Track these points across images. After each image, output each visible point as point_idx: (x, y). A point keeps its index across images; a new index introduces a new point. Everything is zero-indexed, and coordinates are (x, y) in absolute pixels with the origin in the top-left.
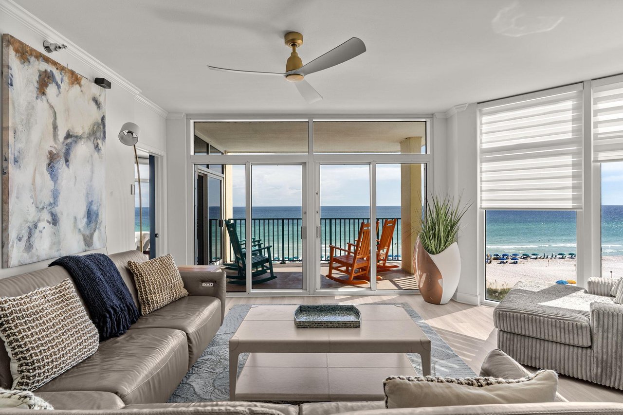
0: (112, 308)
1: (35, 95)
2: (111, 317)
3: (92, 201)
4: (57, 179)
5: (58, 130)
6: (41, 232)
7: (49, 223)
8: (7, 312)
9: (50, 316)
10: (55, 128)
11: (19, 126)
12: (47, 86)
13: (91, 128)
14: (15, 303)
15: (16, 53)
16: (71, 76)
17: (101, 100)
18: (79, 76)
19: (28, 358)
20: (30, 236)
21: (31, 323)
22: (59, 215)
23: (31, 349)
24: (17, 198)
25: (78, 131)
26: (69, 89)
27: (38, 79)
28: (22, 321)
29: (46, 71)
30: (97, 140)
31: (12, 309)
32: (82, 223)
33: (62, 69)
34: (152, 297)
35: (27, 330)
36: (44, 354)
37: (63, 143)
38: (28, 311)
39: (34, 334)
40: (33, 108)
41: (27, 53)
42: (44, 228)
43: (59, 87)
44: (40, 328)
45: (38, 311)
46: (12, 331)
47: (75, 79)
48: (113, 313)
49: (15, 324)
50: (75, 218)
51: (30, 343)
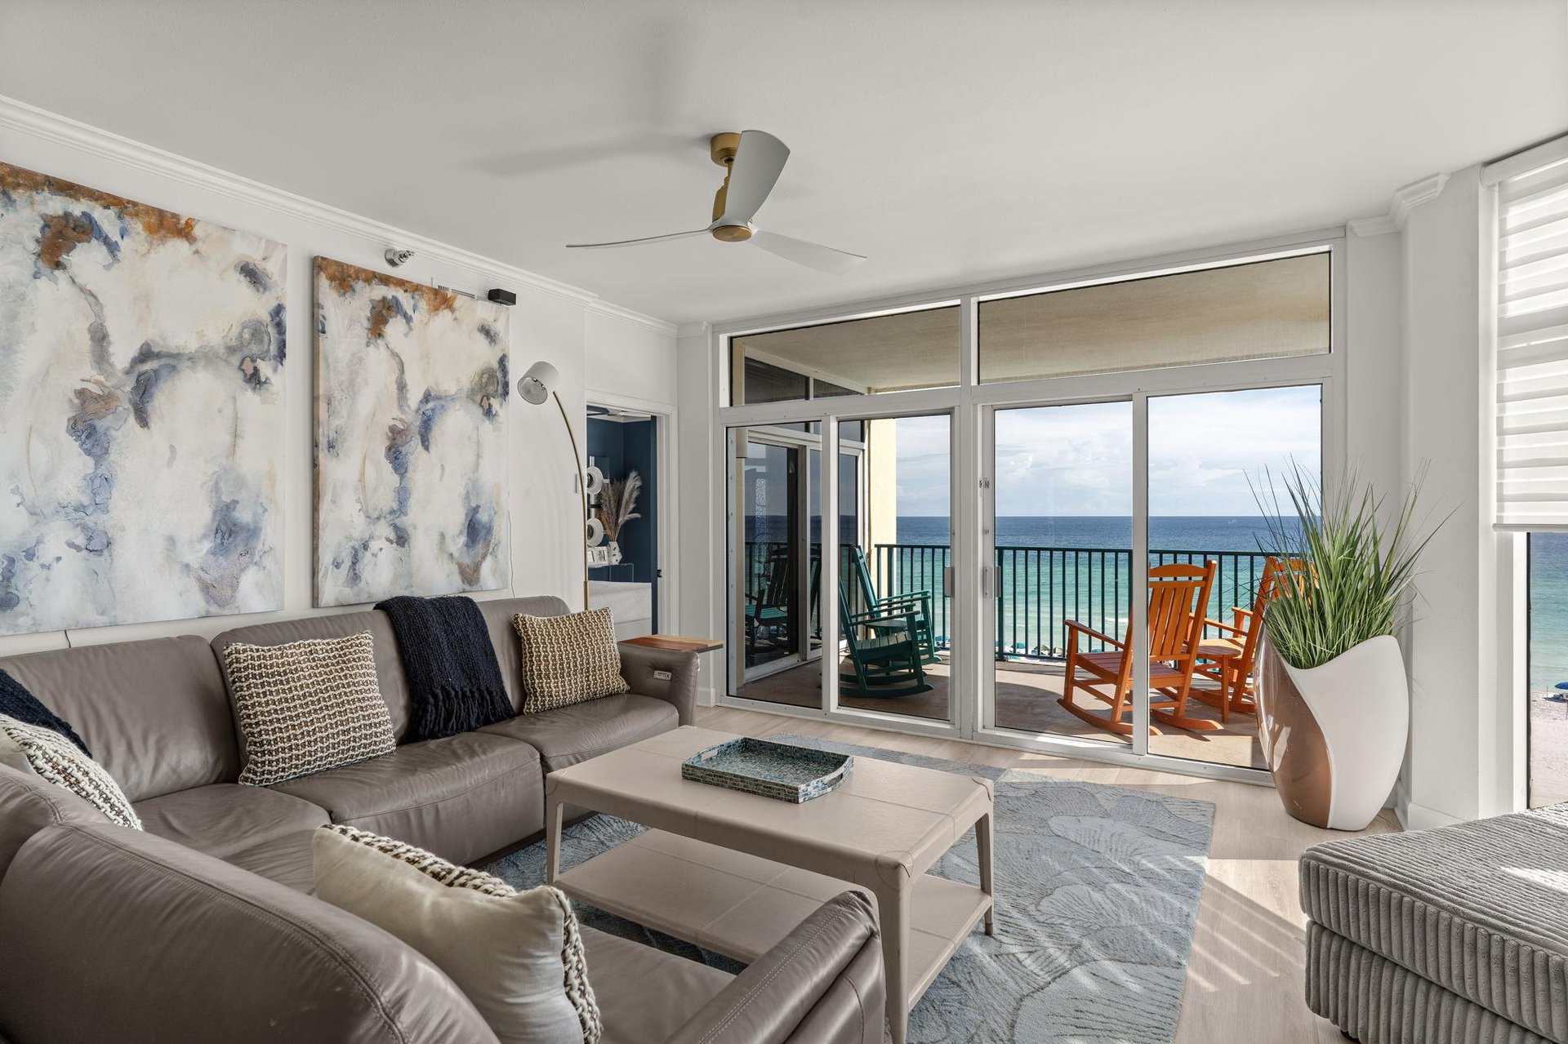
0: (444, 689)
1: (364, 341)
2: (436, 705)
3: (478, 507)
4: (406, 472)
5: (407, 391)
6: (375, 555)
7: (391, 542)
8: (242, 665)
9: (303, 682)
10: (402, 387)
11: (337, 392)
12: (385, 321)
13: (477, 378)
14: (256, 654)
15: (332, 281)
16: (432, 297)
17: (498, 328)
18: (450, 294)
19: (256, 735)
20: (355, 562)
21: (271, 687)
22: (410, 530)
23: (261, 723)
24: (334, 502)
25: (449, 387)
26: (429, 320)
27: (369, 315)
28: (259, 682)
29: (384, 299)
30: (488, 399)
31: (250, 662)
32: (457, 544)
33: (415, 289)
34: (542, 683)
35: (261, 695)
36: (278, 735)
37: (417, 411)
38: (271, 668)
39: (270, 702)
40: (361, 360)
41: (351, 277)
42: (381, 549)
43: (408, 319)
44: (282, 695)
45: (288, 671)
46: (243, 693)
47: (441, 299)
48: (441, 698)
49: (248, 683)
50: (442, 536)
51: (262, 714)
